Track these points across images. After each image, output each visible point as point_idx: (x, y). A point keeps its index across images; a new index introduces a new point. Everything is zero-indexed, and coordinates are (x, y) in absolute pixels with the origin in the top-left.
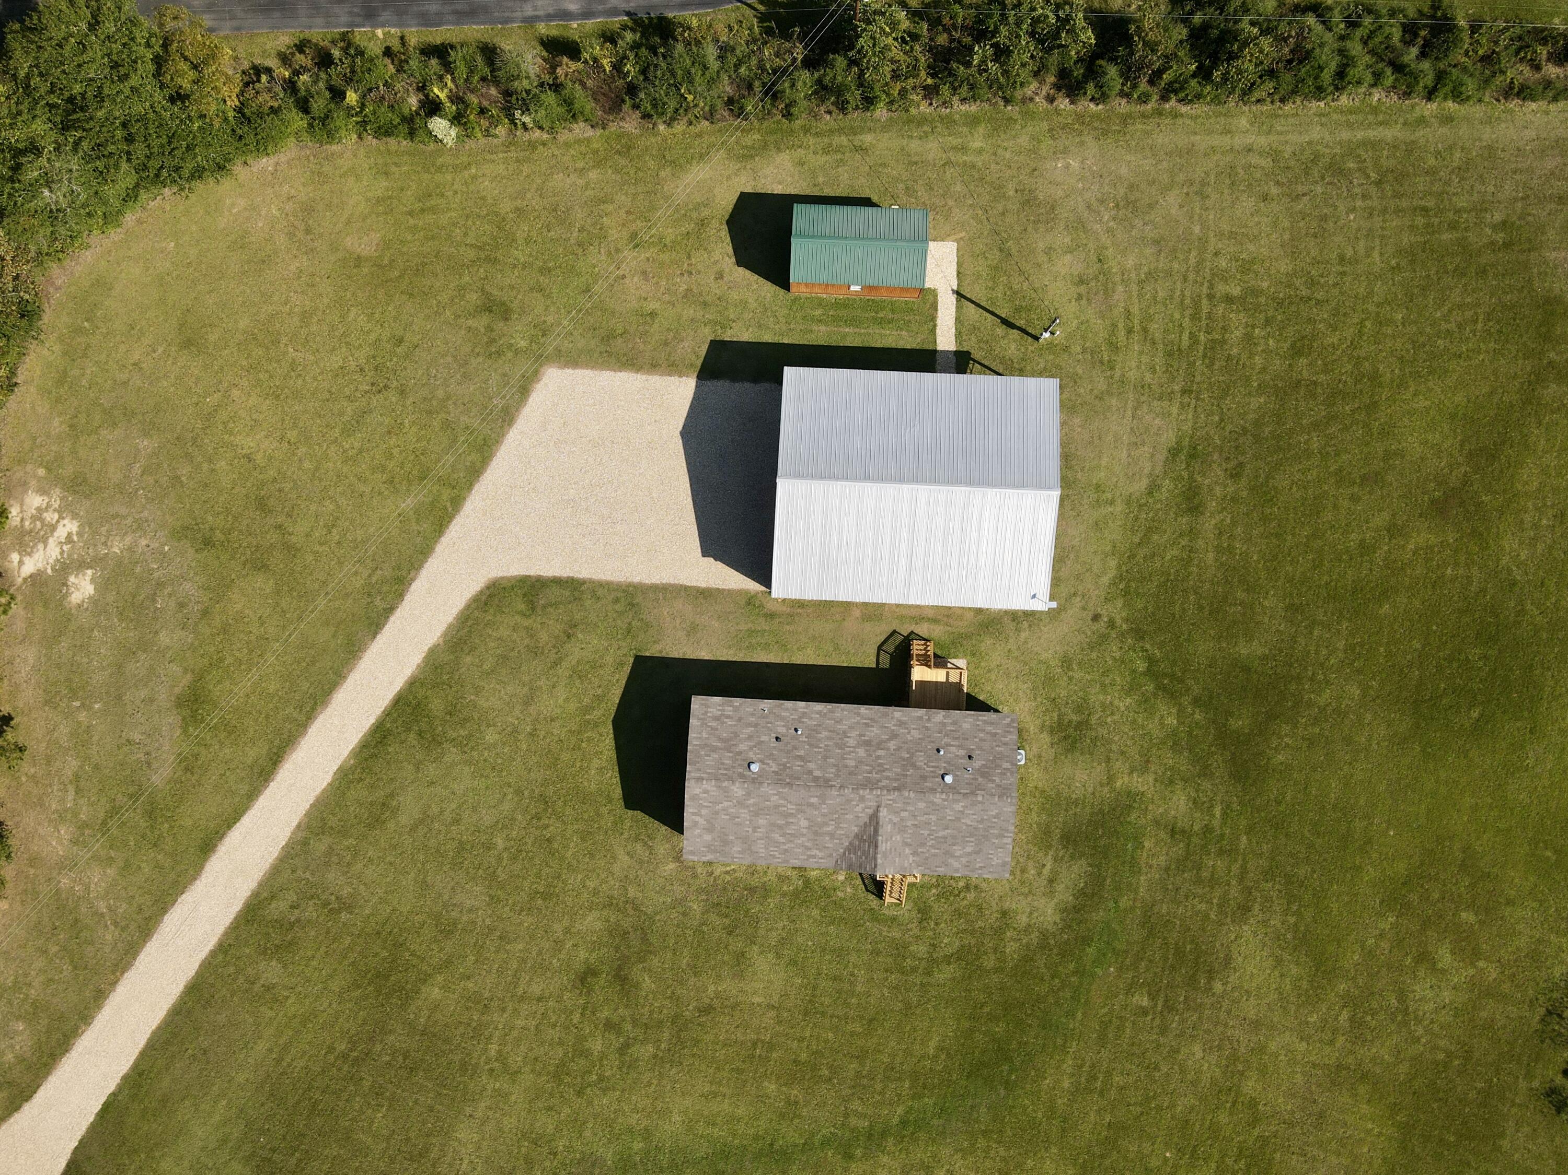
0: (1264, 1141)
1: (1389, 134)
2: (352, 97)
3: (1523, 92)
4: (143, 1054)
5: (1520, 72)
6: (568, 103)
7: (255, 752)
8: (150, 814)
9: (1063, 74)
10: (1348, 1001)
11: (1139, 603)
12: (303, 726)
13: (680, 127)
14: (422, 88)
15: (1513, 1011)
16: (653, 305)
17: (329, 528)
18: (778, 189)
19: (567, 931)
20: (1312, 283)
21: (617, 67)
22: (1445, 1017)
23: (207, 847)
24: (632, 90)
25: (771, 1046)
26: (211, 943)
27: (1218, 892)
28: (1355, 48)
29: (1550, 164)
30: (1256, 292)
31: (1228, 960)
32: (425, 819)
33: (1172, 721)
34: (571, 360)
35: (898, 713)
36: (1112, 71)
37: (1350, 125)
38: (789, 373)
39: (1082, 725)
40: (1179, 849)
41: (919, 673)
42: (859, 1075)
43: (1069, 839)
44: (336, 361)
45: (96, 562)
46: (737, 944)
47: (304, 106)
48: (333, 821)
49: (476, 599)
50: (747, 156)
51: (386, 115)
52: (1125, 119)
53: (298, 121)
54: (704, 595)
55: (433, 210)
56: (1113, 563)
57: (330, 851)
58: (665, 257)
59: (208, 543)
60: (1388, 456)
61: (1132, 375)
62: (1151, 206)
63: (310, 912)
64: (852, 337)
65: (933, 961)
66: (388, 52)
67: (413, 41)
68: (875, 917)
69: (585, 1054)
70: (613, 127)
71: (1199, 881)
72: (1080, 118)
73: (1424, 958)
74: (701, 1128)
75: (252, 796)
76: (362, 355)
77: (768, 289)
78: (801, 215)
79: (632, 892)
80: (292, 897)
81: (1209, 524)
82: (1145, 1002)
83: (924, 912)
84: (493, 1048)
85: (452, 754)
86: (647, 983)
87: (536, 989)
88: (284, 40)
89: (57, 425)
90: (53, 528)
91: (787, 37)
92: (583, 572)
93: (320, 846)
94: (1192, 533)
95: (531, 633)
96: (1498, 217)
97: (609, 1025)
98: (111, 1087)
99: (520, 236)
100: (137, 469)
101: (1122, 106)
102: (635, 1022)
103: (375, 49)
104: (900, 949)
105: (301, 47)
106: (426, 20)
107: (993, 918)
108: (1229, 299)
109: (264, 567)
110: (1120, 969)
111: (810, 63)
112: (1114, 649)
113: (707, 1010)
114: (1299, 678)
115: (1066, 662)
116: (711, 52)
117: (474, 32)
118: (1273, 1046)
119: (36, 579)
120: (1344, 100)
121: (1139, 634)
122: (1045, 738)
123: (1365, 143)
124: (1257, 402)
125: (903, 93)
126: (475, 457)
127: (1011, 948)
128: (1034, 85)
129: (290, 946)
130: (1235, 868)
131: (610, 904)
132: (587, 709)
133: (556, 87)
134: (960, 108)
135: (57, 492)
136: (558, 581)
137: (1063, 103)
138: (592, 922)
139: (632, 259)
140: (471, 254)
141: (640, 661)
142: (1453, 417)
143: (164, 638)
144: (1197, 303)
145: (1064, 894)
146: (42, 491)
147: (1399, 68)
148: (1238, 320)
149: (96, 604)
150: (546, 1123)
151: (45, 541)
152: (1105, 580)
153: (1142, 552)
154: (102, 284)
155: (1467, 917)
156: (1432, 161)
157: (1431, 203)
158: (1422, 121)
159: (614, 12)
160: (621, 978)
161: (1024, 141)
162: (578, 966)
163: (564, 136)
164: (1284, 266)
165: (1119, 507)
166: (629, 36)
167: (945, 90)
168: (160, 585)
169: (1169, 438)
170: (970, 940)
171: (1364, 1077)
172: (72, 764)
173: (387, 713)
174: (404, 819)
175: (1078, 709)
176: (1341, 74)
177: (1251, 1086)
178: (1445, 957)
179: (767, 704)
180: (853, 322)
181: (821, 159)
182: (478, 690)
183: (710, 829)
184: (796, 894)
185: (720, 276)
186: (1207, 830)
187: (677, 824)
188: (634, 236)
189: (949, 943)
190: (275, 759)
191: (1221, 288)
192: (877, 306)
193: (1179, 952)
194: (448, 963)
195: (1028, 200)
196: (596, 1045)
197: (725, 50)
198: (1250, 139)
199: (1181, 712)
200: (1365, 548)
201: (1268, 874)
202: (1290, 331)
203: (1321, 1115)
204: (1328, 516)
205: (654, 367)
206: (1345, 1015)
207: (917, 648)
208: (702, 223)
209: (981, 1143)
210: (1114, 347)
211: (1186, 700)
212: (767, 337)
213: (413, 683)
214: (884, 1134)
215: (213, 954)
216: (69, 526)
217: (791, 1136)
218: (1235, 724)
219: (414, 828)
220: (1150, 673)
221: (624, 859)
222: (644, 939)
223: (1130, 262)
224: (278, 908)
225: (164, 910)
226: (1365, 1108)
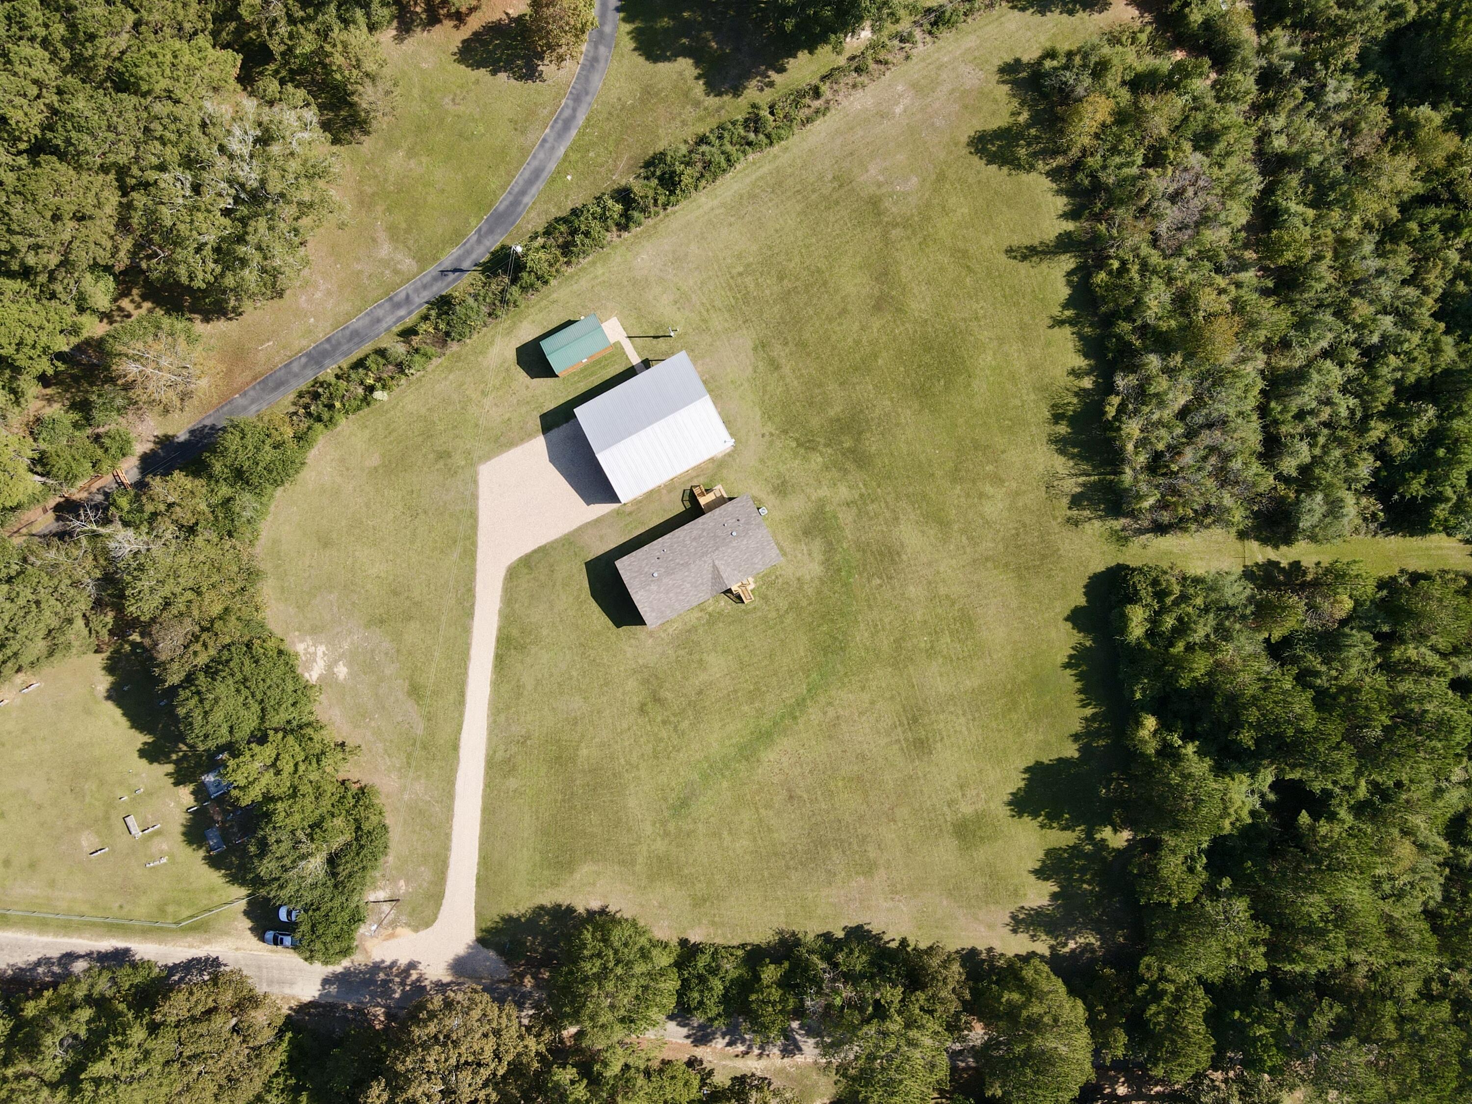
0: (961, 610)
1: (766, 169)
2: (338, 405)
3: (809, 120)
4: (480, 849)
5: (804, 113)
6: (425, 355)
7: (452, 697)
8: (424, 748)
9: (617, 224)
10: (963, 531)
11: (777, 420)
12: (465, 673)
13: (475, 336)
14: (362, 383)
15: (1032, 496)
16: (507, 416)
17: (428, 586)
18: (530, 338)
19: (624, 694)
20: (770, 248)
21: (436, 328)
22: (1005, 514)
23: (456, 747)
24: (447, 334)
25: (736, 691)
26: (481, 786)
27: (881, 518)
28: (728, 147)
29: (838, 142)
30: (749, 265)
31: (902, 545)
32: (538, 682)
33: (820, 459)
34: (487, 457)
35: (700, 520)
36: (636, 214)
37: (747, 175)
38: (576, 411)
39: (784, 483)
40: (855, 510)
41: (703, 501)
42: (779, 682)
43: (806, 533)
44: (390, 516)
45: (341, 657)
46: (696, 657)
47: (319, 419)
48: (501, 706)
49: (505, 579)
50: (509, 332)
51: (355, 404)
52: (655, 226)
53: (319, 426)
54: (597, 522)
55: (394, 430)
56: (757, 409)
57: (507, 719)
58: (501, 393)
59: (382, 622)
60: (843, 299)
61: (719, 328)
62: (686, 255)
63: (514, 749)
64: (596, 381)
65: (781, 617)
66: (338, 377)
67: (345, 367)
68: (747, 612)
69: (661, 740)
70: (448, 352)
71: (871, 519)
72: (636, 236)
73: (981, 495)
74: (727, 743)
75: (461, 715)
76: (400, 507)
77: (549, 381)
78: (545, 345)
79: (641, 662)
80: (502, 747)
81: (786, 370)
82: (879, 581)
83: (765, 598)
84: (622, 761)
85: (534, 649)
86: (669, 695)
87: (625, 726)
88: (292, 397)
89: (292, 610)
90: (315, 653)
91: (496, 275)
92: (543, 542)
93: (502, 718)
94: (782, 378)
95: (535, 579)
96: (830, 177)
97: (664, 722)
98: (475, 871)
99: (436, 420)
100: (335, 609)
101: (650, 222)
102: (674, 715)
103: (333, 380)
104: (764, 620)
105: (301, 395)
106: (346, 354)
107: (795, 584)
108: (740, 274)
109: (411, 618)
110: (860, 574)
111: (514, 281)
112: (778, 444)
113: (700, 692)
114: (861, 411)
115: (762, 461)
116: (471, 301)
117: (367, 348)
118: (942, 569)
119: (321, 677)
120: (738, 166)
121: (785, 432)
122: (772, 497)
123: (757, 180)
124: (776, 309)
125: (557, 271)
126: (471, 521)
127: (810, 592)
128: (608, 234)
129: (514, 768)
130: (883, 505)
131: (635, 672)
132: (578, 597)
133: (417, 351)
134: (584, 262)
135: (308, 638)
136: (535, 552)
137: (625, 235)
138: (632, 684)
139: (487, 402)
140: (420, 439)
141: (587, 564)
142: (861, 268)
143: (387, 672)
144: (729, 285)
145: (819, 557)
146: (302, 641)
147: (749, 144)
148: (749, 280)
149: (352, 674)
150: (663, 779)
151: (315, 661)
152: (758, 417)
153: (767, 397)
154: (276, 542)
155: (989, 468)
156: (789, 170)
157: (799, 187)
158: (775, 157)
159: (421, 305)
160: (657, 700)
161: (618, 259)
162: (636, 705)
163: (430, 368)
164: (755, 248)
165: (746, 385)
166: (433, 313)
167: (574, 259)
168: (373, 651)
169: (750, 344)
170: (791, 599)
171: (987, 559)
172: (380, 745)
173: (497, 648)
174: (529, 687)
175: (778, 477)
176: (728, 160)
177: (943, 591)
178: (989, 489)
179: (646, 548)
180: (592, 374)
181: (540, 316)
182: (528, 616)
183: (653, 610)
184: (708, 622)
185: (527, 387)
186: (862, 496)
187: (642, 622)
188: (483, 392)
189: (783, 605)
190: (462, 694)
191: (734, 271)
192: (598, 362)
193: (881, 554)
194: (583, 736)
195: (634, 282)
196: (664, 734)
197: (476, 297)
198: (710, 205)
199: (821, 454)
200: (858, 342)
201: (898, 498)
202: (773, 272)
203: (979, 586)
204: (834, 338)
205: (522, 440)
206: (964, 538)
207: (696, 491)
208: (508, 370)
209: (846, 680)
210: (705, 321)
211: (820, 448)
212: (562, 401)
213: (500, 629)
214: (804, 700)
215: (484, 790)
216: (321, 649)
217: (765, 723)
218: (847, 445)
219: (535, 689)
220: (799, 445)
221: (629, 650)
222: (657, 678)
223: (691, 282)
224: (499, 756)
225: (453, 784)
226: (995, 572)
